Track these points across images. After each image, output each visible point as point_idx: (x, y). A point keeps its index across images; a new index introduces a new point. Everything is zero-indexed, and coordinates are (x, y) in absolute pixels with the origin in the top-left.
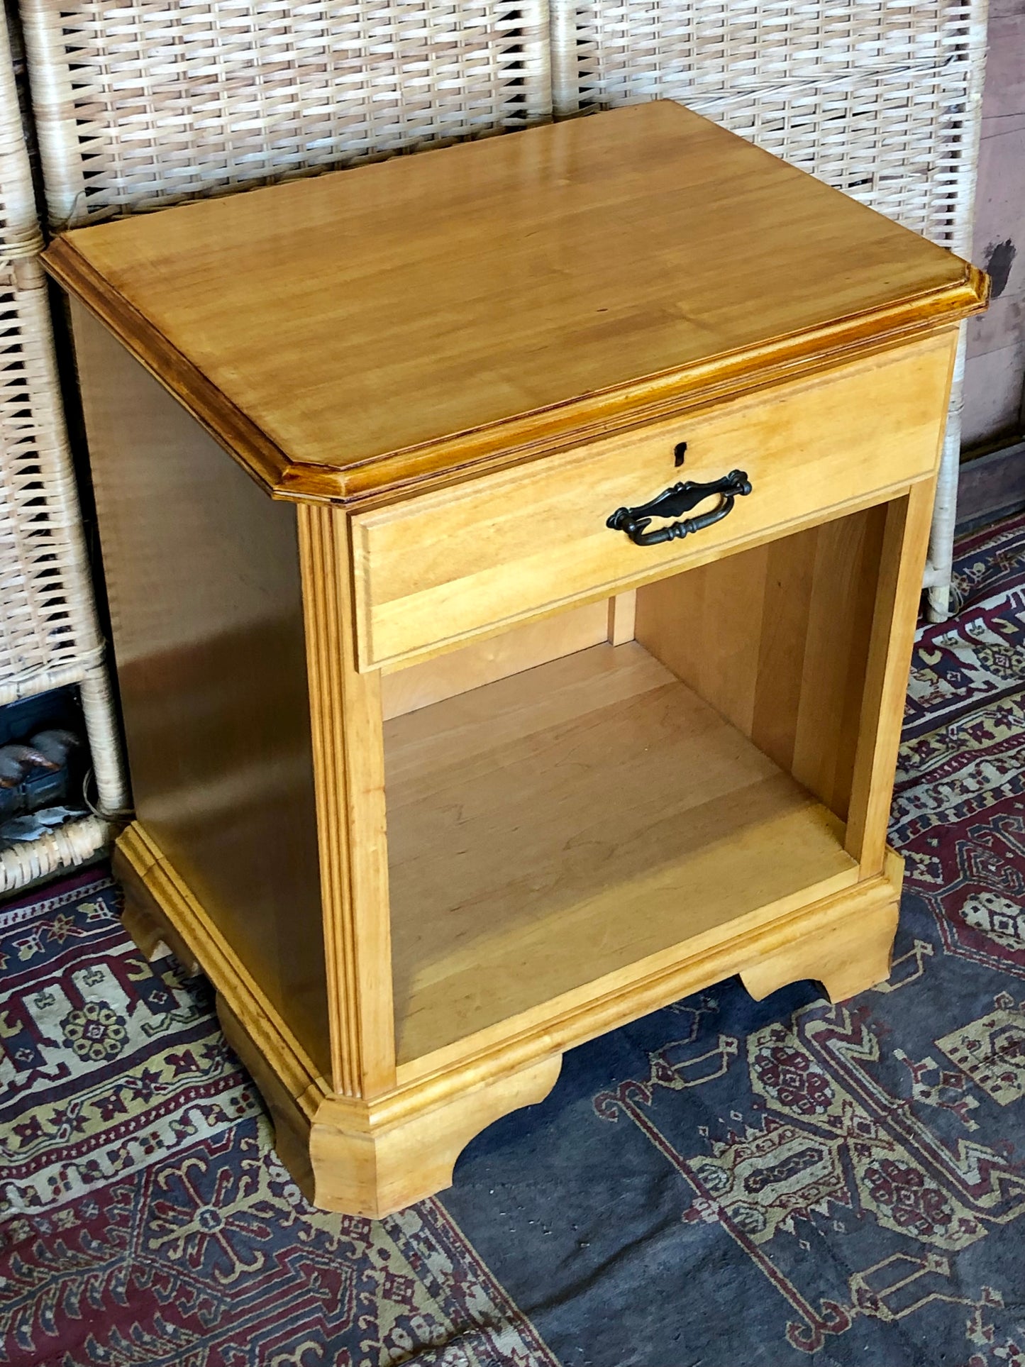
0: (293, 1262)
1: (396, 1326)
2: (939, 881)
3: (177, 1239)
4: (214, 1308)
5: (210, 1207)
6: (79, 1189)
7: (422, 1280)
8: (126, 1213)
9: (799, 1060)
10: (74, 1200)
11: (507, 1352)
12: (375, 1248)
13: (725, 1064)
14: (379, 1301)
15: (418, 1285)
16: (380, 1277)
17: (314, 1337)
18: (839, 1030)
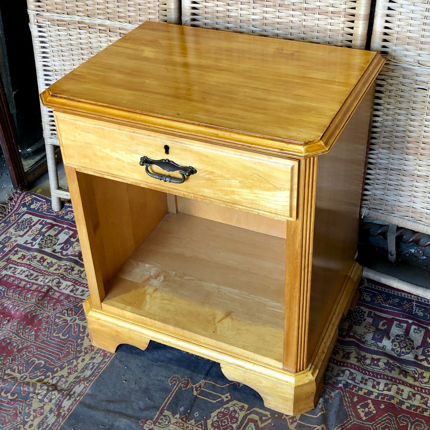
0: (69, 344)
1: (60, 376)
2: (364, 418)
3: (62, 318)
4: (44, 337)
5: (77, 318)
6: (67, 292)
7: (79, 373)
8: (65, 304)
9: (235, 420)
10: (64, 293)
11: (63, 405)
12: (84, 357)
13: (218, 400)
14: (66, 368)
15: (77, 373)
16: (75, 363)
17: (45, 361)
18: (259, 423)
